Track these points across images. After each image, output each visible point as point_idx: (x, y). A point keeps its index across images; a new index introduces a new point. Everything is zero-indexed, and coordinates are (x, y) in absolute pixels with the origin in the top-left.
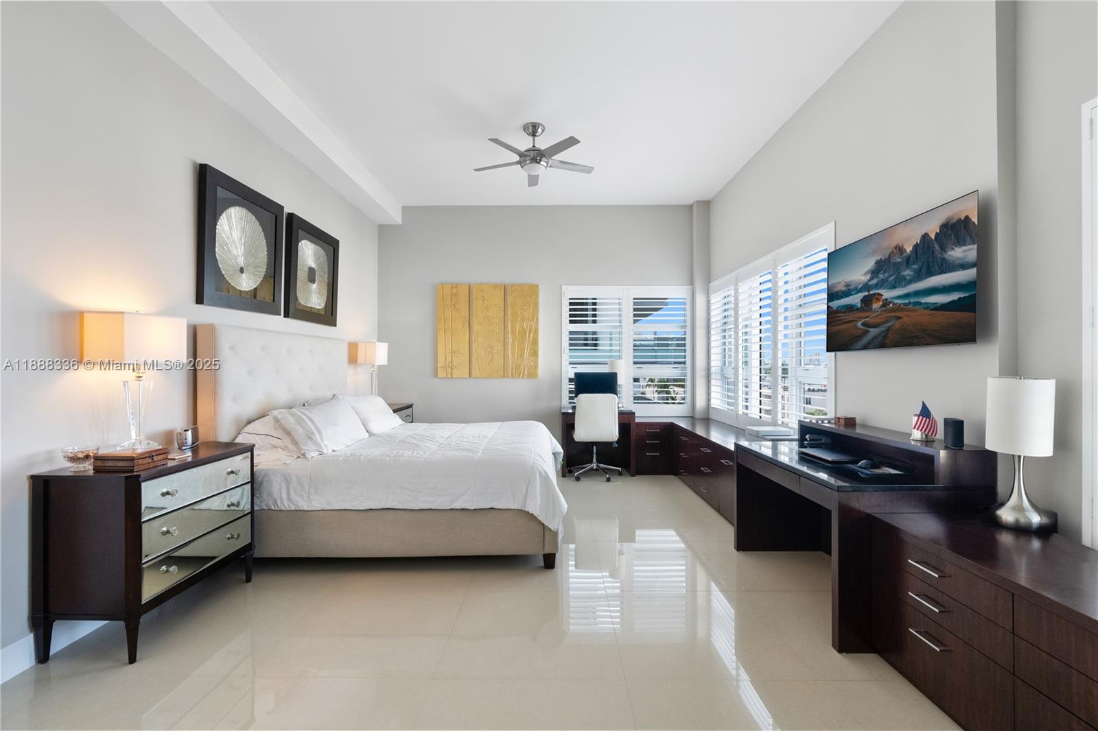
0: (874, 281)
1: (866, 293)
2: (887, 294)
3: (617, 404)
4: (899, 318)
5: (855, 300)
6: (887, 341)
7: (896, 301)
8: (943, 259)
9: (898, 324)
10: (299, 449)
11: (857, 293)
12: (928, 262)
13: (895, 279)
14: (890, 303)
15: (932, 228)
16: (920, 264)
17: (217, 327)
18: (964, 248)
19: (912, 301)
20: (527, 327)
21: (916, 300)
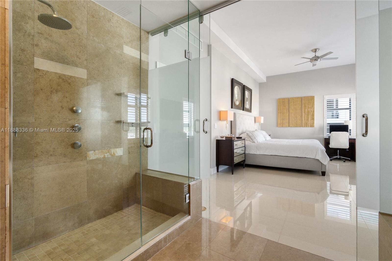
3: (348, 136)
10: (253, 141)
17: (236, 113)
20: (310, 110)
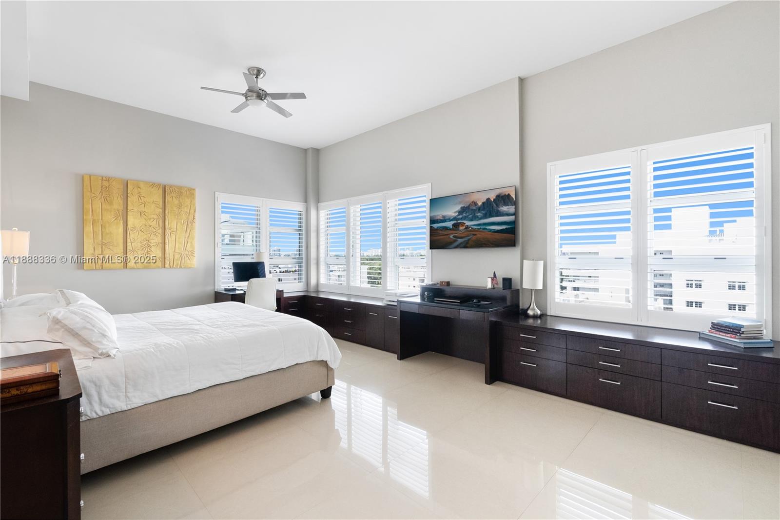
0: (461, 216)
1: (456, 222)
2: (468, 223)
4: (475, 235)
5: (449, 224)
6: (468, 245)
7: (473, 227)
8: (498, 211)
9: (474, 238)
11: (450, 221)
12: (490, 211)
13: (472, 216)
14: (470, 227)
15: (492, 196)
16: (486, 211)
18: (508, 207)
19: (482, 227)
21: (484, 227)
